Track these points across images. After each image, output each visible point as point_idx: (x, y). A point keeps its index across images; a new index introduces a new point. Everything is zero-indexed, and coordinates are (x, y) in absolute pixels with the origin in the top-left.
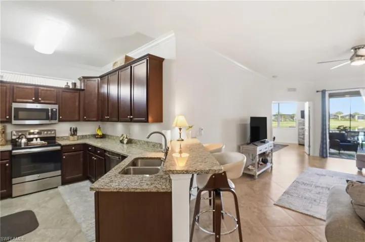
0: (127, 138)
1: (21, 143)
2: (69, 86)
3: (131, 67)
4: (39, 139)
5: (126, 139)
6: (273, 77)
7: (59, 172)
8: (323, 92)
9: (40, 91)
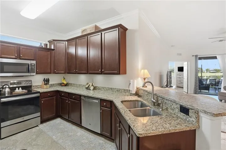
0: (92, 85)
1: (5, 92)
2: (43, 46)
3: (101, 33)
4: (20, 88)
5: (93, 87)
6: (172, 46)
7: (38, 114)
8: (196, 56)
9: (21, 49)
